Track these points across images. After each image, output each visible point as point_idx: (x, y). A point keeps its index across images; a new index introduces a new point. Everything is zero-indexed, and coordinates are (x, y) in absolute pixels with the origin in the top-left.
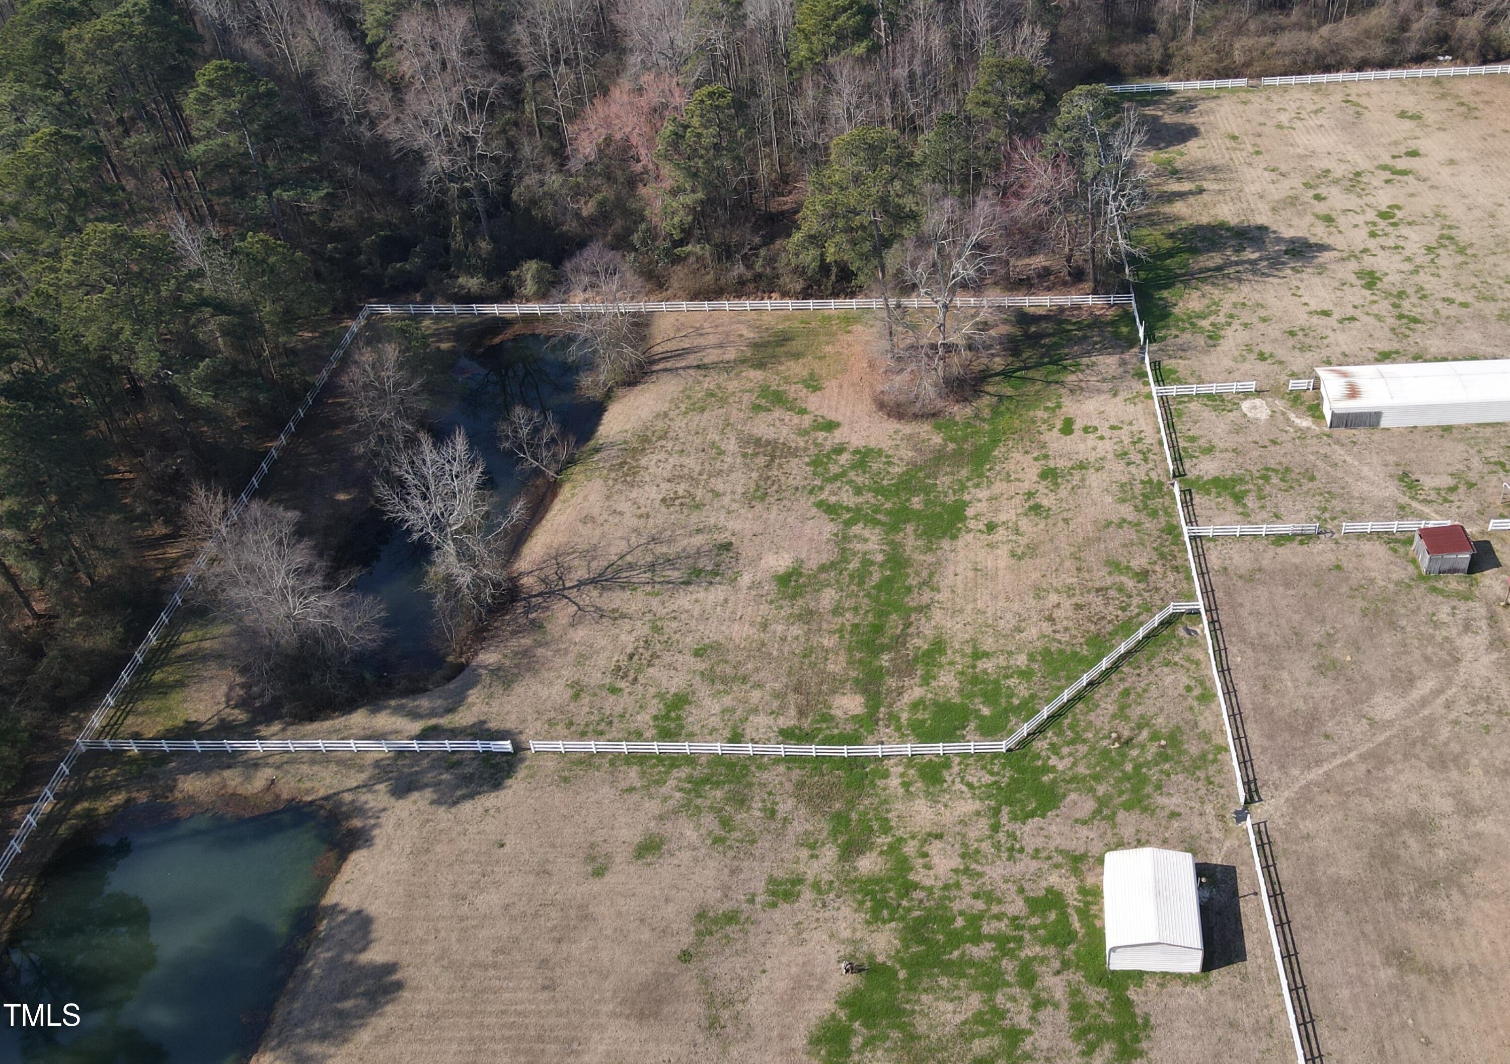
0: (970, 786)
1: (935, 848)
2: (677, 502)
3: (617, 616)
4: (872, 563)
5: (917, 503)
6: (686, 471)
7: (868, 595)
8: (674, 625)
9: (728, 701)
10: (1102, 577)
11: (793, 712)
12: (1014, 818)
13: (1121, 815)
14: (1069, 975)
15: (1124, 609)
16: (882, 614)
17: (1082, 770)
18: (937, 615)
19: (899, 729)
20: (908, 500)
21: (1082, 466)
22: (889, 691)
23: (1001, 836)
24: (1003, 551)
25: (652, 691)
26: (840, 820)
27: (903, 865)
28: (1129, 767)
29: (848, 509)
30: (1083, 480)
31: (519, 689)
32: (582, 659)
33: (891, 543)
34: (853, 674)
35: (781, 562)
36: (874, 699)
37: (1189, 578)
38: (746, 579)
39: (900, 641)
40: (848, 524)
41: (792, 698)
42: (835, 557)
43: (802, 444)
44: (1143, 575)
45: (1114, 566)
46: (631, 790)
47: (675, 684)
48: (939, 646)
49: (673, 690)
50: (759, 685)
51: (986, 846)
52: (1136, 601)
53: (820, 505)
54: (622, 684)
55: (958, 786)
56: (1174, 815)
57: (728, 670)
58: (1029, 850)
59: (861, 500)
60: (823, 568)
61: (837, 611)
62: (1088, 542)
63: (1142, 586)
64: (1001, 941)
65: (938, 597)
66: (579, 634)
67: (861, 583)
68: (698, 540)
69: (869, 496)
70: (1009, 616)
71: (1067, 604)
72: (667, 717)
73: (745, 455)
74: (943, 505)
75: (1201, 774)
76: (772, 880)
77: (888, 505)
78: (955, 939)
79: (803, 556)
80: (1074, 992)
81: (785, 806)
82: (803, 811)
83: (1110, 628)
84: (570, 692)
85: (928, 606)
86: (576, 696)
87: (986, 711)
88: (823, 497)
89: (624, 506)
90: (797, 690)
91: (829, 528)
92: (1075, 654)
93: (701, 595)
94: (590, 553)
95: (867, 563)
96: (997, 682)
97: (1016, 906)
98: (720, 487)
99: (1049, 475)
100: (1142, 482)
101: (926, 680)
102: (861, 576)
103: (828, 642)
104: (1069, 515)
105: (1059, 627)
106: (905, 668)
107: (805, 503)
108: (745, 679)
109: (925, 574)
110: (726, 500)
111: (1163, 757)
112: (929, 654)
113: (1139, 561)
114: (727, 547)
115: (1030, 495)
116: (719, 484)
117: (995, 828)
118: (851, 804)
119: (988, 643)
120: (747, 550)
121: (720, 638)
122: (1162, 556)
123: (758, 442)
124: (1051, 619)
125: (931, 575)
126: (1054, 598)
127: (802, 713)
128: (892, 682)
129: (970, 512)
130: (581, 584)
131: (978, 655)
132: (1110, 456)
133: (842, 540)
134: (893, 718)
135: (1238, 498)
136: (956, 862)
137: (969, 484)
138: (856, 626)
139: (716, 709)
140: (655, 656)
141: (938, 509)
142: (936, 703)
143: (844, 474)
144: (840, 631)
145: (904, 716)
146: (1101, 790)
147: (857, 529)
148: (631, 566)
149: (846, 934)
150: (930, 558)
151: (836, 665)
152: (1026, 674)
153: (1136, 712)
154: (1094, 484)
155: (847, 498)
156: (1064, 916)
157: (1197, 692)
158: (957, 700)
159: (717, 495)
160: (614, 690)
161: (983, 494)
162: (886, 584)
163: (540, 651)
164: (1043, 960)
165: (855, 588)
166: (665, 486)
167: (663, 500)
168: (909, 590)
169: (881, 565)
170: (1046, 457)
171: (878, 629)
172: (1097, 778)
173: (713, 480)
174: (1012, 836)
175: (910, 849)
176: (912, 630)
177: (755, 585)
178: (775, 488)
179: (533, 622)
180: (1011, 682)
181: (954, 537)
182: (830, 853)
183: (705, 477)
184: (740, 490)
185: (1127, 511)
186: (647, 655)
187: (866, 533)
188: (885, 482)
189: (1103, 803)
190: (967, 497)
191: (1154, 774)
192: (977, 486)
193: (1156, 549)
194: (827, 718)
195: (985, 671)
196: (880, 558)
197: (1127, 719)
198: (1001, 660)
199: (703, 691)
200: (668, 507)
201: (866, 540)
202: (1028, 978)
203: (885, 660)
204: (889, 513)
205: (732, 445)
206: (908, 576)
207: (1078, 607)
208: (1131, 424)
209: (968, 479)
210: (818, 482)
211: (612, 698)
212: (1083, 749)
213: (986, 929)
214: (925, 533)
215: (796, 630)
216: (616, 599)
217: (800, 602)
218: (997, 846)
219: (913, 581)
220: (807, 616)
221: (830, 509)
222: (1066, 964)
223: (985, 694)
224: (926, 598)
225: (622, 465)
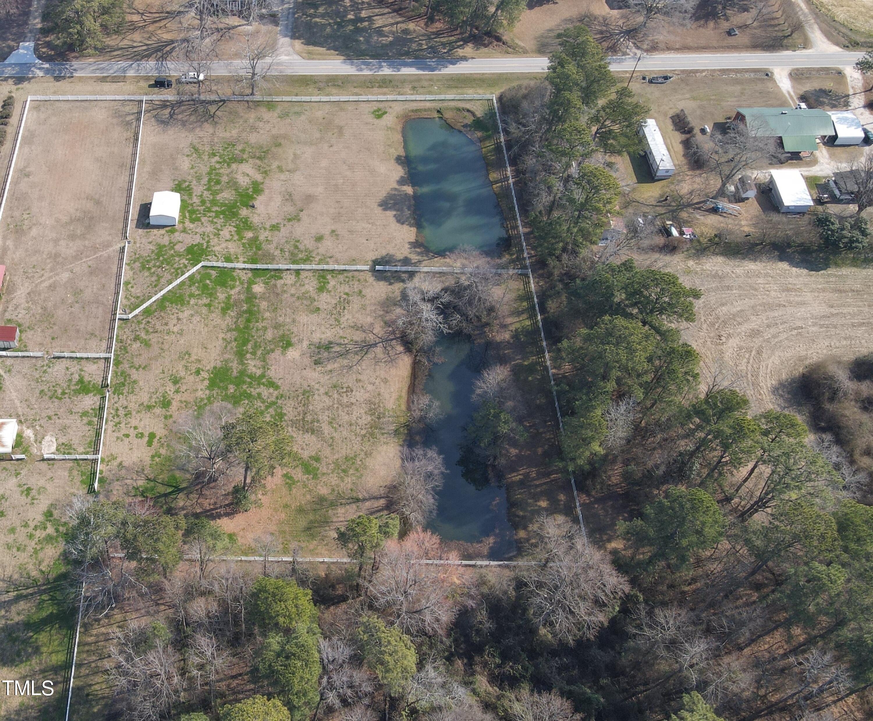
0: (216, 256)
1: (228, 237)
2: (345, 390)
3: (356, 327)
4: (251, 353)
5: (232, 389)
6: (346, 410)
7: (253, 336)
8: (331, 322)
9: (303, 289)
10: (154, 338)
11: (278, 286)
12: (202, 244)
13: (167, 244)
14: (191, 202)
15: (148, 322)
16: (246, 327)
17: (177, 259)
18: (224, 326)
19: (240, 279)
20: (236, 390)
21: (149, 408)
22: (243, 293)
23: (207, 239)
24: (194, 357)
25: (332, 294)
26: (259, 248)
27: (238, 232)
28: (161, 258)
29: (263, 384)
30: (151, 398)
31: (384, 296)
32: (363, 307)
33: (243, 364)
34: (257, 301)
35: (293, 354)
36: (249, 289)
37: (117, 336)
38: (305, 343)
39: (240, 315)
40: (263, 376)
41: (279, 291)
42: (267, 356)
43: (290, 429)
44: (136, 338)
45: (147, 344)
46: (331, 257)
47: (324, 296)
48: (224, 311)
49: (325, 294)
50: (292, 295)
51: (212, 237)
52: (142, 326)
53: (277, 387)
54: (345, 296)
55: (219, 256)
56: (150, 243)
57: (305, 302)
58: (198, 235)
59: (258, 390)
60: (273, 351)
61: (265, 329)
62: (156, 358)
63: (138, 333)
64: (210, 211)
65: (223, 335)
66: (369, 320)
67: (256, 343)
68: (329, 367)
69: (254, 392)
70: (195, 322)
71: (171, 326)
72: (324, 283)
73: (318, 421)
74: (219, 388)
75: (137, 256)
76: (279, 231)
77: (245, 387)
78: (223, 213)
79: (282, 358)
80: (191, 198)
81: (277, 253)
82: (272, 251)
83: (156, 314)
84: (363, 293)
85: (228, 331)
86: (360, 292)
87: (208, 282)
88: (276, 392)
89: (370, 387)
90: (278, 294)
91: (271, 373)
92: (172, 303)
93: (323, 336)
94: (377, 361)
95: (254, 353)
96: (203, 293)
97: (203, 219)
98: (326, 399)
99: (166, 404)
100: (122, 394)
101: (229, 298)
102: (256, 346)
103: (267, 315)
104: (162, 376)
105: (176, 315)
106: (237, 303)
107: (284, 388)
108: (298, 298)
109: (229, 348)
110: (322, 391)
111: (148, 261)
112: (228, 309)
113: (136, 345)
114: (317, 363)
115: (177, 391)
116: (328, 401)
117: (208, 242)
118: (255, 253)
119: (204, 310)
120: (307, 361)
121: (311, 316)
122: (125, 348)
123: (313, 431)
124: (179, 319)
125: (226, 347)
126: (175, 329)
127: (275, 286)
128: (242, 297)
129: (206, 383)
130: (375, 345)
131: (209, 306)
132: (134, 413)
133: (265, 367)
134: (242, 283)
135: (81, 381)
136: (221, 233)
137: (206, 401)
138: (257, 322)
139: (307, 286)
140: (335, 308)
141: (221, 385)
142: (226, 287)
143: (267, 407)
144: (263, 320)
145: (238, 283)
146: (172, 252)
147: (259, 372)
148: (356, 353)
149: (255, 215)
150: (227, 356)
151: (264, 305)
152: (191, 295)
153: (154, 279)
154: (146, 394)
155: (265, 392)
156: (190, 217)
157: (130, 285)
158: (218, 287)
159: (326, 393)
160: (347, 294)
161: (200, 394)
162: (245, 342)
163: (382, 313)
164: (198, 206)
165: (259, 340)
166: (353, 400)
167: (352, 391)
168: (235, 340)
169: (247, 352)
170: (166, 417)
171: (248, 321)
172: (172, 256)
173: (331, 404)
174: (203, 239)
175: (236, 237)
176: (235, 320)
177: (301, 341)
178: (300, 398)
179: (389, 326)
180: (197, 293)
181: (215, 368)
182: (262, 238)
183: (335, 406)
184: (316, 396)
185: (135, 375)
186: (338, 309)
187: (254, 369)
188: (246, 402)
189: (172, 248)
190: (207, 392)
191: (153, 256)
192: (202, 399)
193: (127, 352)
194: (266, 283)
195: (207, 298)
196: (248, 356)
197: (158, 275)
198: (200, 302)
199: (313, 293)
200: (348, 387)
201: (254, 366)
202: (203, 202)
203: (245, 307)
204: (244, 382)
205: (326, 429)
206: (236, 347)
207: (166, 324)
208: (118, 438)
209: (205, 404)
210: (280, 402)
211: (347, 291)
212: (176, 266)
213: (214, 214)
214: (228, 370)
215: (281, 319)
216: (358, 336)
217: (281, 333)
218: (208, 236)
219: (234, 344)
220: (277, 326)
221: (272, 384)
222: (192, 205)
223: (208, 289)
224: (229, 335)
225: (379, 418)
